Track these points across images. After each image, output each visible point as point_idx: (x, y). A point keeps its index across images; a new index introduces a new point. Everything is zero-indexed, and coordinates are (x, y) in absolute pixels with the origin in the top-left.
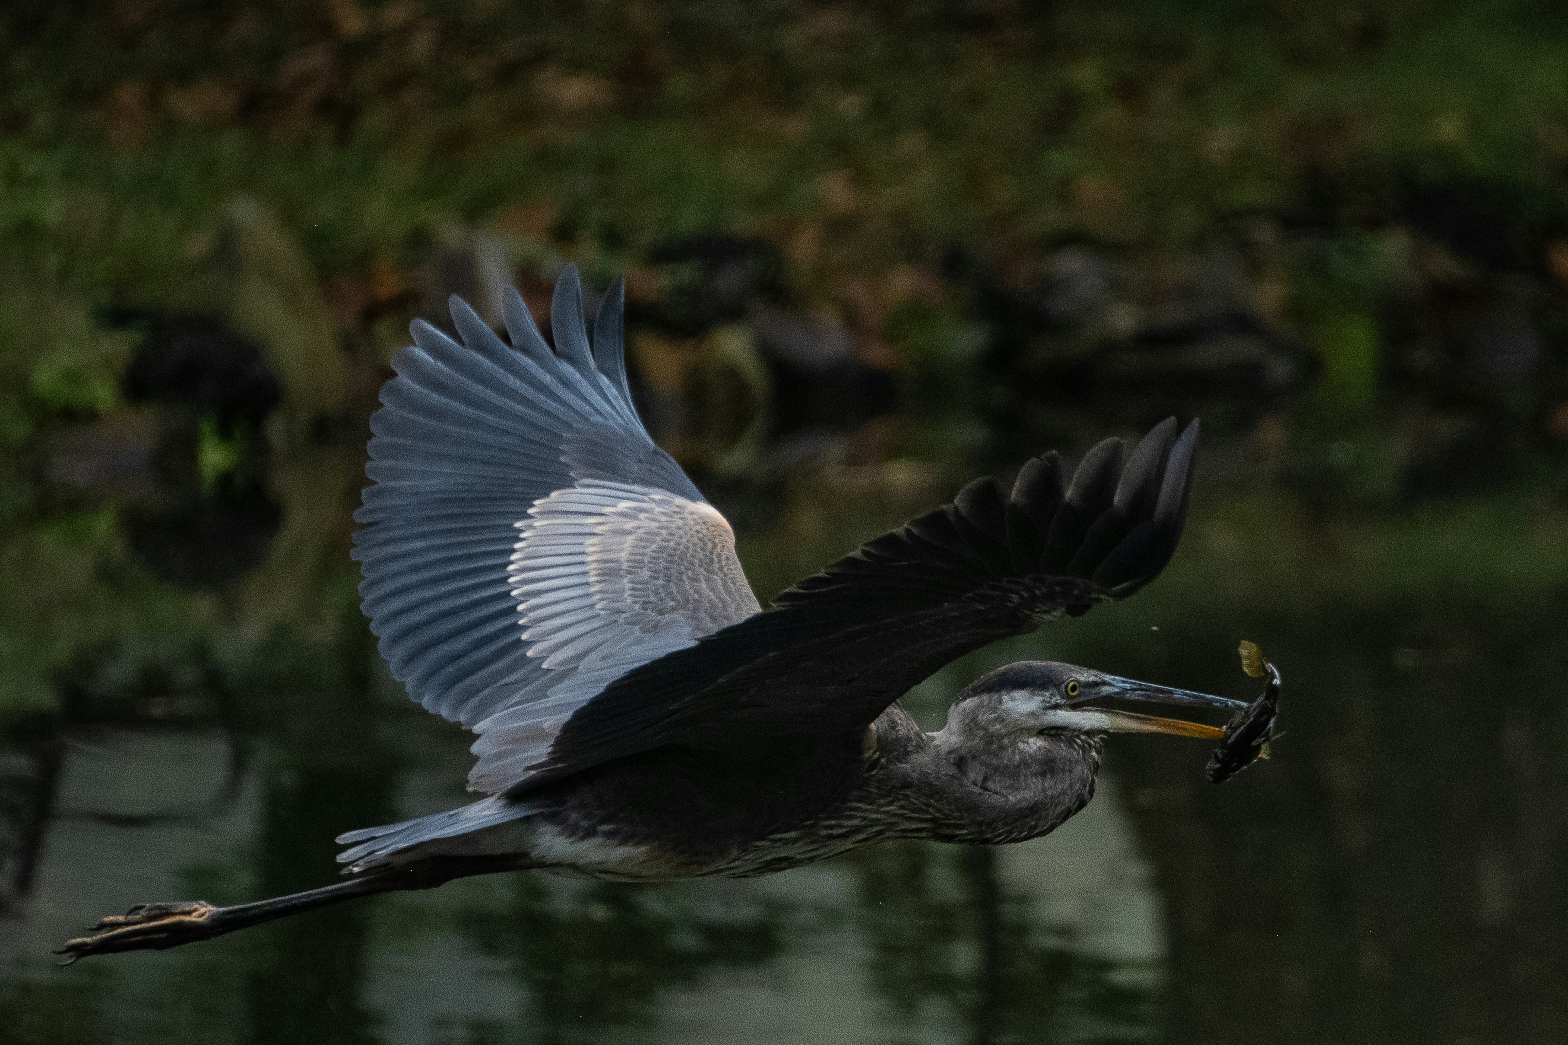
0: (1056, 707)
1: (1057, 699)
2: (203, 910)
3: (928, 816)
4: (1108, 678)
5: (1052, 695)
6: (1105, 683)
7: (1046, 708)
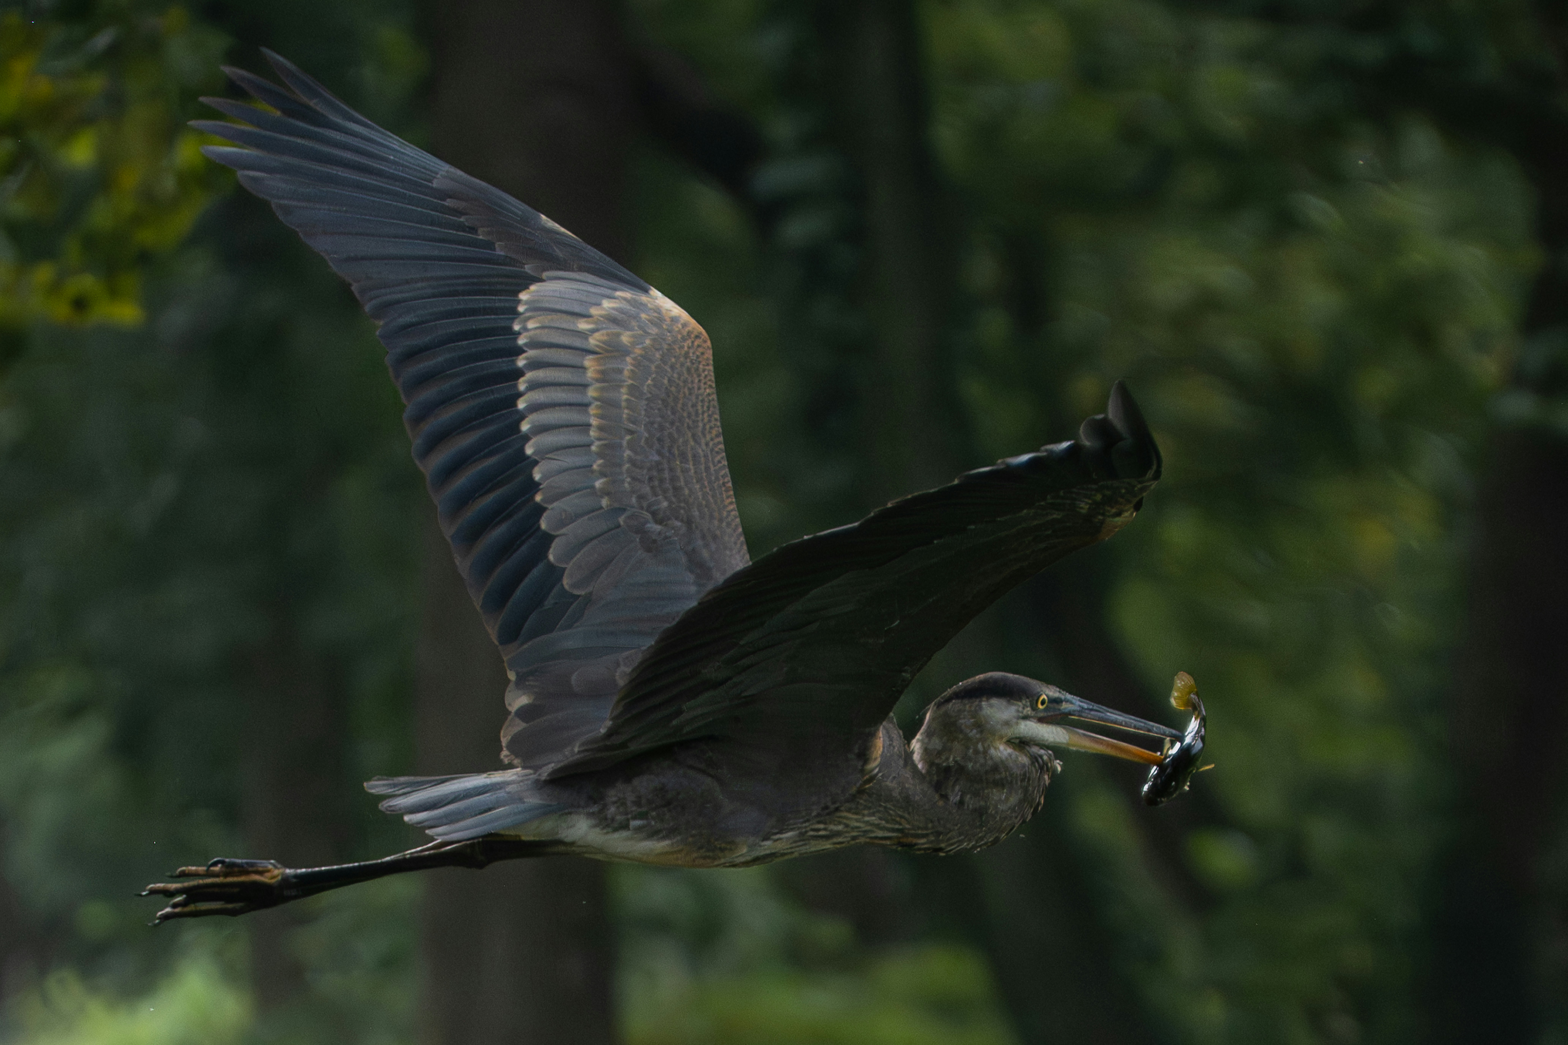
0: (1026, 718)
1: (1028, 711)
2: (276, 872)
3: (897, 826)
4: (1069, 696)
5: (1024, 707)
6: (1067, 701)
7: (1019, 718)
